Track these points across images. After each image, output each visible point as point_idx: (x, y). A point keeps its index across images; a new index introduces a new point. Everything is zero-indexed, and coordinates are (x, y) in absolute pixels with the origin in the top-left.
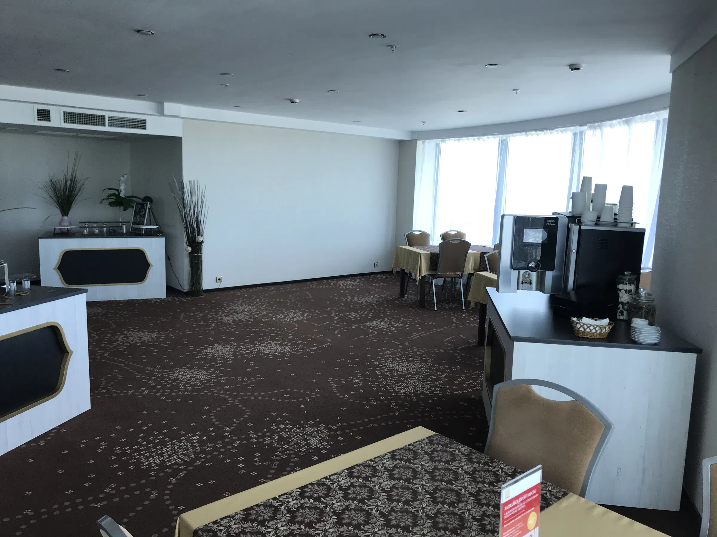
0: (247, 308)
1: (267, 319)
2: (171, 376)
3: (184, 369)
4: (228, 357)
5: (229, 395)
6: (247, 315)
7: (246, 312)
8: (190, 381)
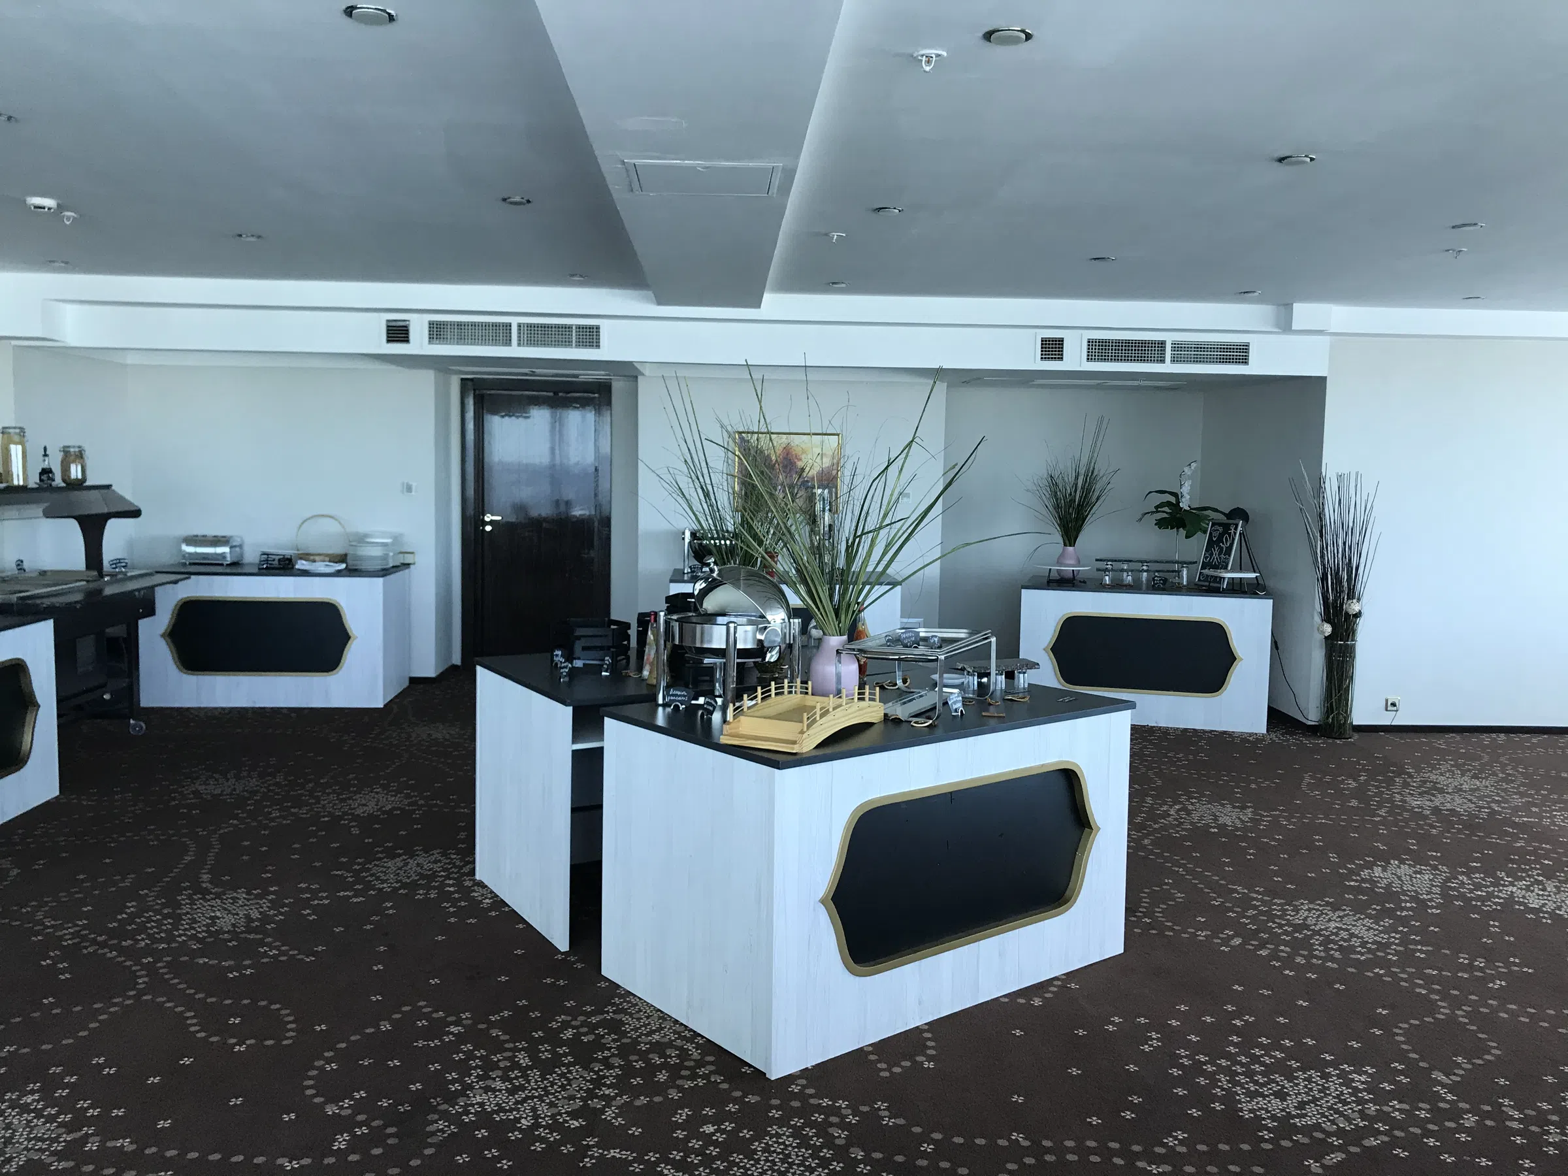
0: (1467, 783)
1: (1525, 819)
2: (1291, 916)
3: (1319, 905)
4: (1429, 897)
5: (1437, 992)
6: (1470, 800)
7: (1465, 792)
8: (1337, 936)
